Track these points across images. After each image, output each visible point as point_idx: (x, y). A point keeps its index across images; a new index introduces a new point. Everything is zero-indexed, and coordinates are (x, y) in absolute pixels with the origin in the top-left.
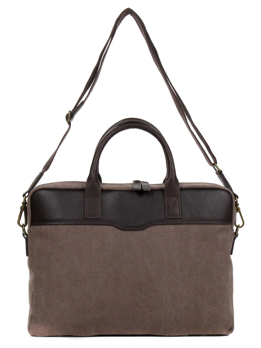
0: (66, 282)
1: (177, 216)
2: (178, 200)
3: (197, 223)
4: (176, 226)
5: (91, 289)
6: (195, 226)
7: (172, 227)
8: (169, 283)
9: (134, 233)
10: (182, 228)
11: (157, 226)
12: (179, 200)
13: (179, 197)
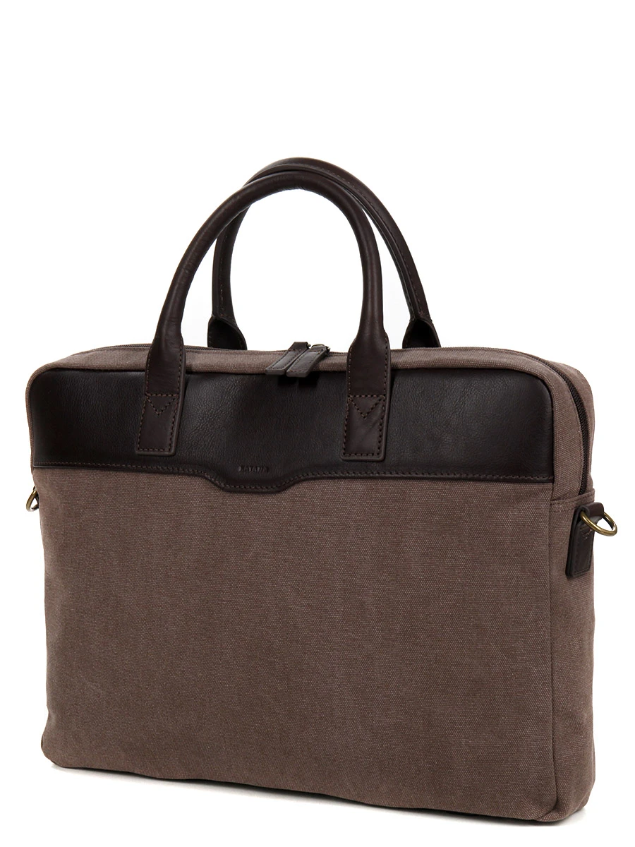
0: (95, 626)
1: (373, 455)
2: (381, 406)
3: (428, 476)
4: (370, 483)
5: (149, 651)
6: (426, 485)
7: (359, 486)
8: (346, 653)
9: (257, 502)
10: (387, 490)
11: (317, 483)
12: (383, 406)
13: (385, 395)
